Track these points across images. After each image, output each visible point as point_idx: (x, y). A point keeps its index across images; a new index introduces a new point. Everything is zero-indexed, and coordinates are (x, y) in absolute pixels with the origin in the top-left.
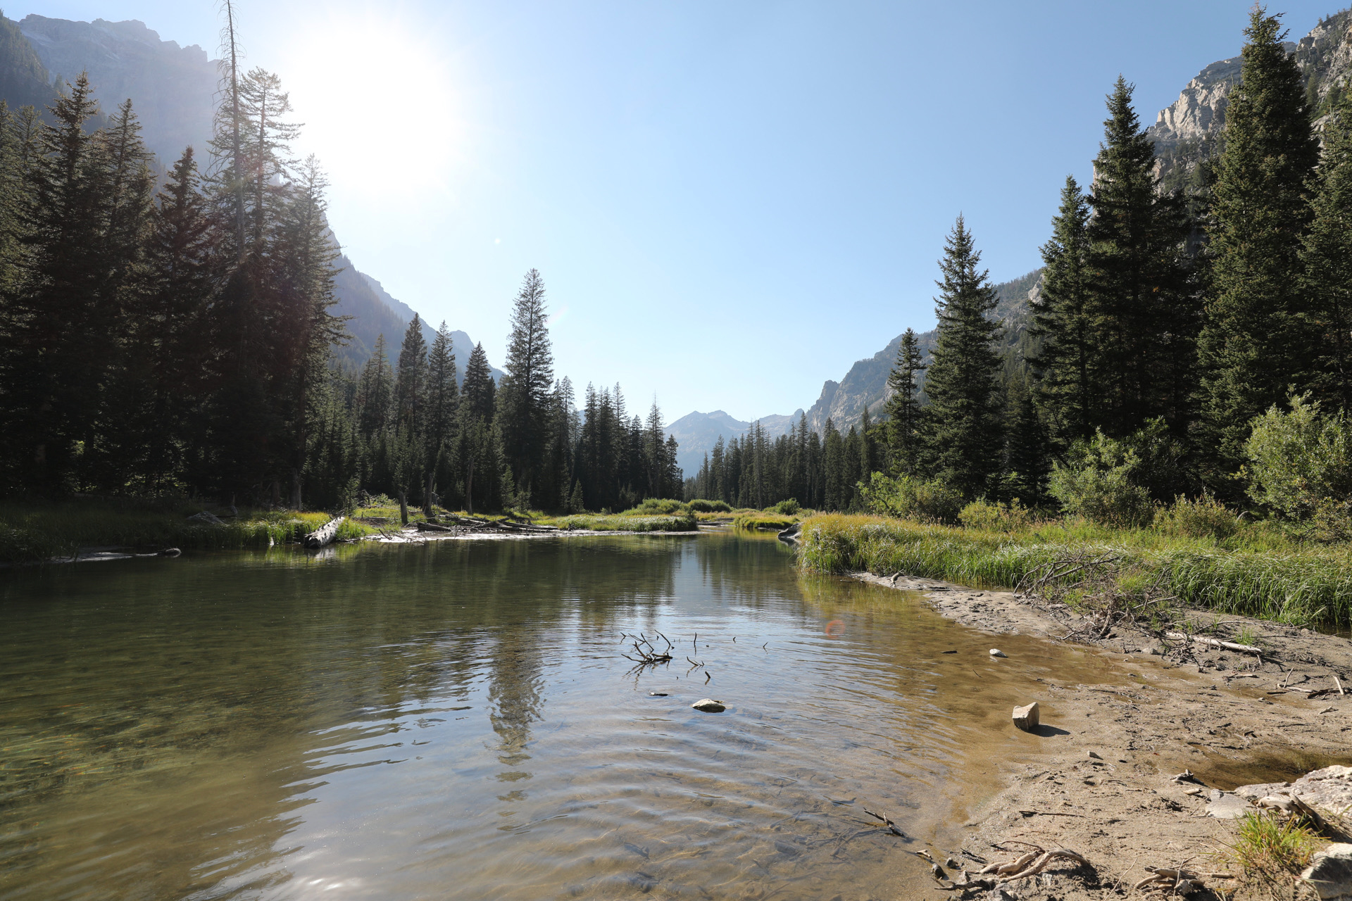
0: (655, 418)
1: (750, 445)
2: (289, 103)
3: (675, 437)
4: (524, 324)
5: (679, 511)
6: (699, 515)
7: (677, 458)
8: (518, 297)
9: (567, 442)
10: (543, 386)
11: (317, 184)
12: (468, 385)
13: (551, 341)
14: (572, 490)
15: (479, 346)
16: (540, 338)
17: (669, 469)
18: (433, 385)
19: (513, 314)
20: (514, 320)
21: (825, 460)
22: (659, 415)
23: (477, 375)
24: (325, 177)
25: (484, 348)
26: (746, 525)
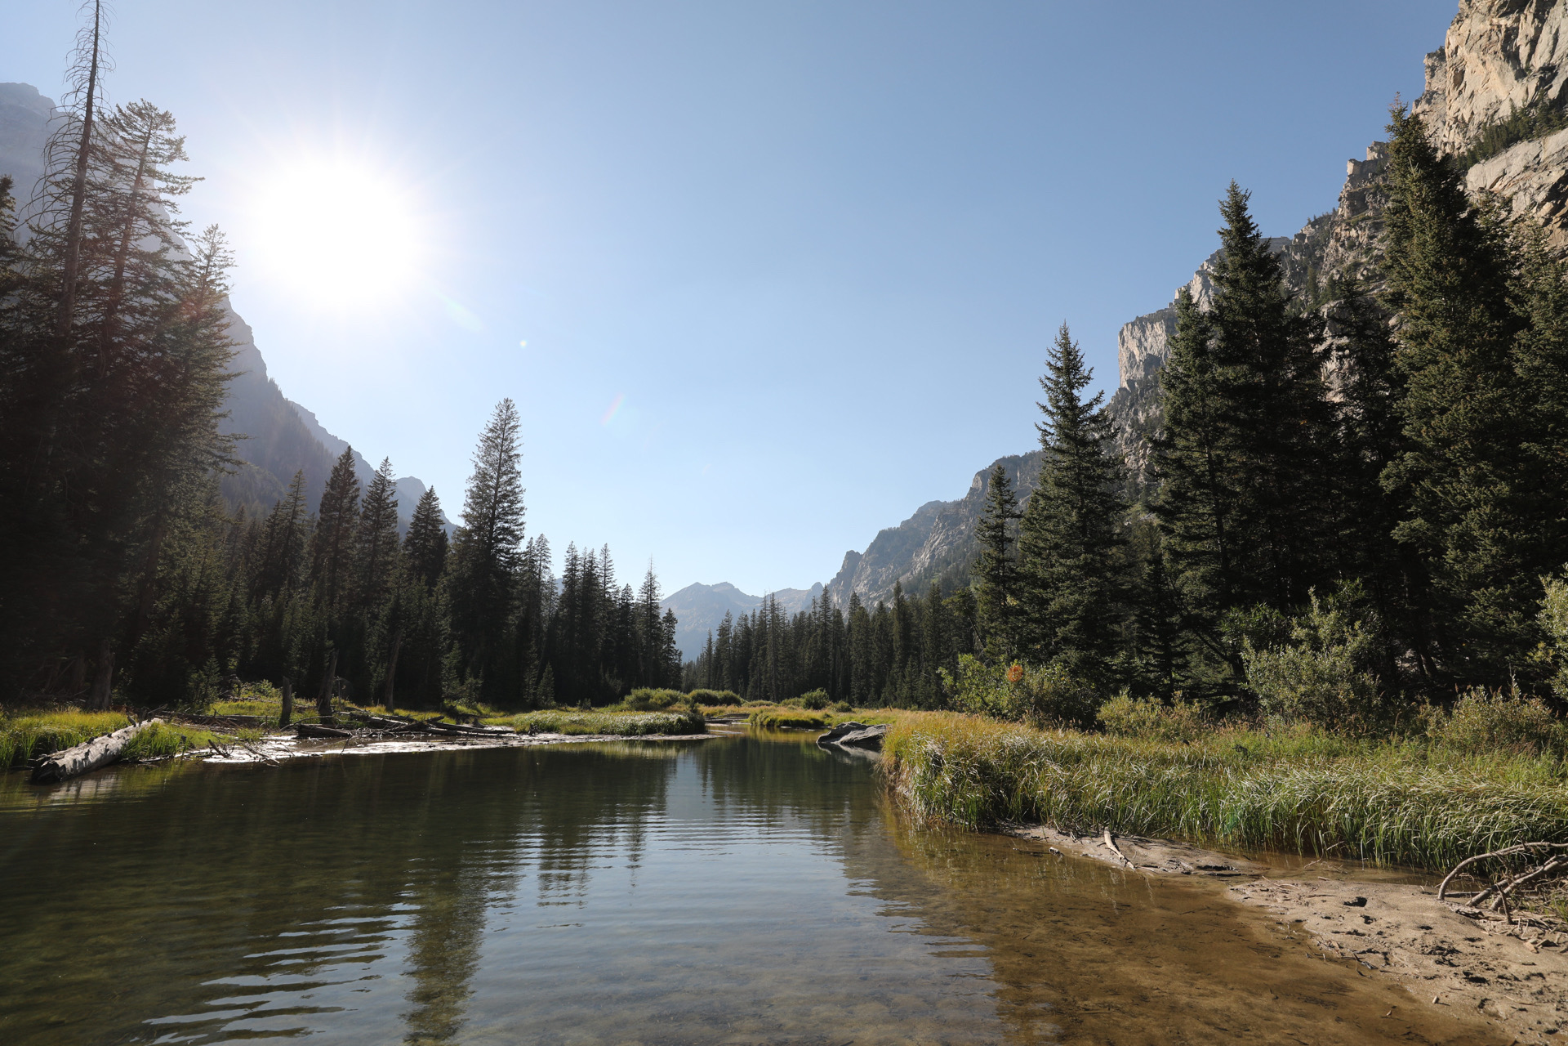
0: (650, 588)
1: (763, 623)
2: (183, 149)
3: (674, 611)
4: (491, 465)
5: (678, 704)
6: (704, 709)
7: (675, 638)
8: (485, 432)
9: (538, 616)
10: (509, 543)
11: (217, 263)
12: (412, 539)
13: (523, 487)
14: (540, 677)
15: (431, 491)
16: (509, 482)
17: (665, 651)
18: (365, 538)
19: (477, 452)
20: (477, 460)
21: (850, 642)
22: (655, 585)
23: (425, 528)
24: (230, 255)
25: (437, 494)
26: (765, 723)
